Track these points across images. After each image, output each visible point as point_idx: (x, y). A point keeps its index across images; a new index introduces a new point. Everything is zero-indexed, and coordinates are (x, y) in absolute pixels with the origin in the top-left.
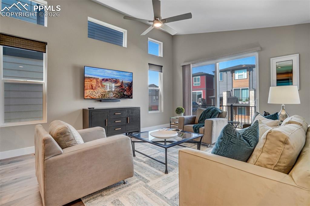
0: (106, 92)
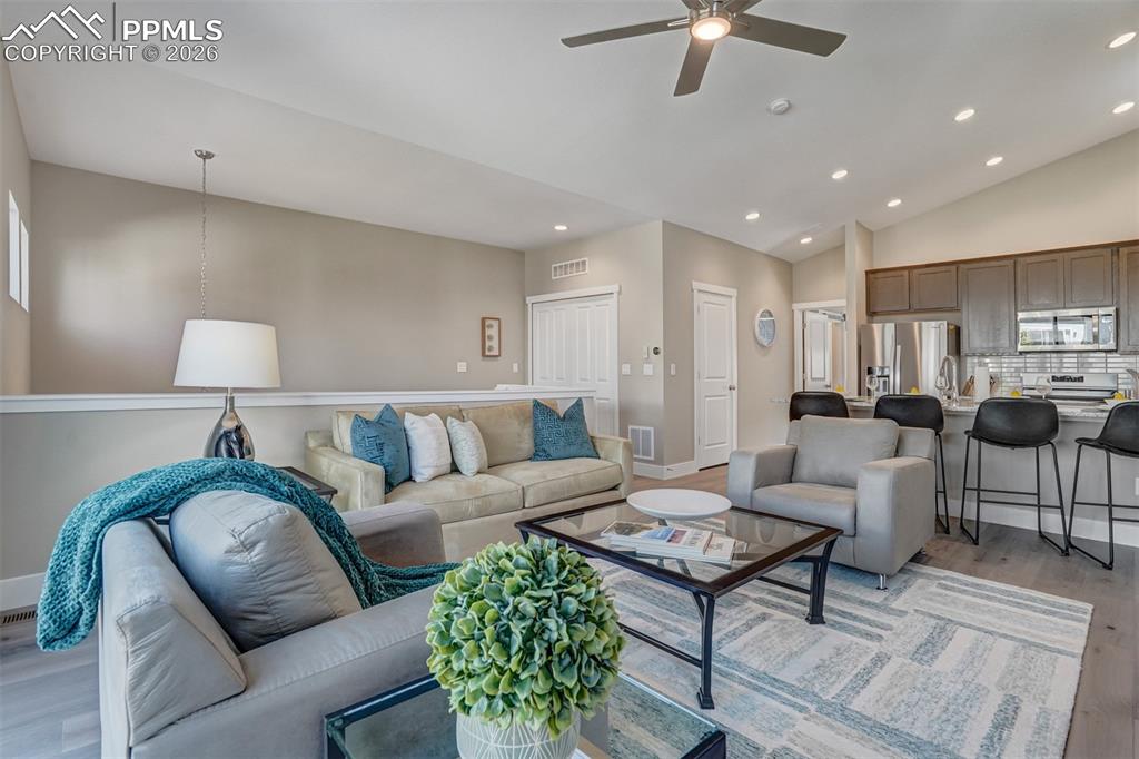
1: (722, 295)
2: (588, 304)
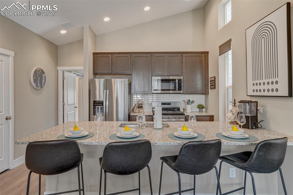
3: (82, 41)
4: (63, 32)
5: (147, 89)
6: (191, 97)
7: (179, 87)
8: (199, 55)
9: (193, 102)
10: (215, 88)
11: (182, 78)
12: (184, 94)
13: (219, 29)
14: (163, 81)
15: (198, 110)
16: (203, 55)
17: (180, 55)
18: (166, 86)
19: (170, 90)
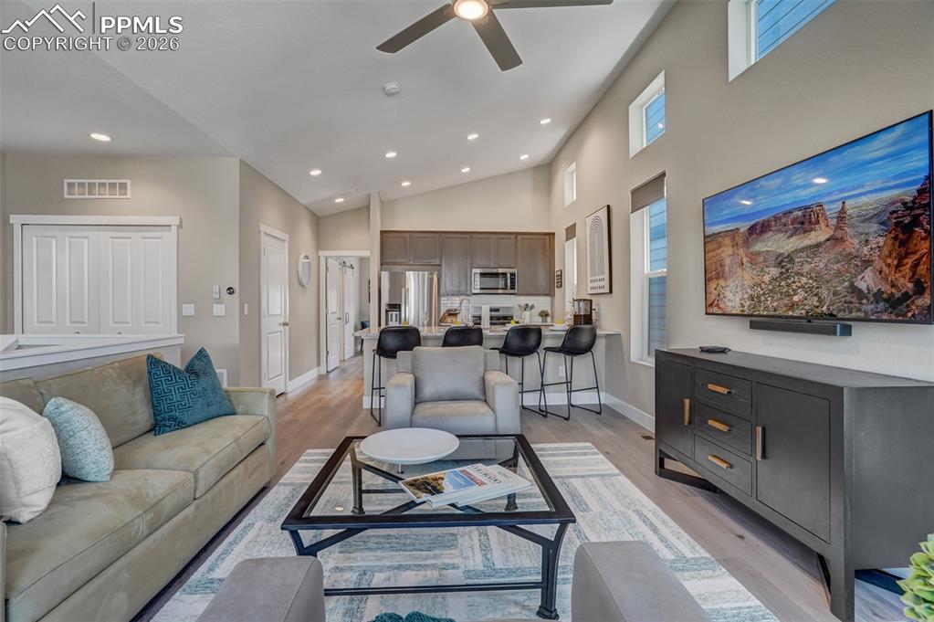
0: (763, 286)
1: (274, 237)
2: (130, 234)
3: (368, 207)
4: (340, 200)
5: (463, 289)
6: (530, 300)
7: (511, 285)
8: (541, 237)
9: (532, 307)
10: (561, 286)
11: (515, 271)
12: (519, 295)
13: (566, 205)
14: (483, 275)
15: (540, 319)
16: (547, 237)
17: (513, 237)
18: (490, 282)
19: (498, 289)
